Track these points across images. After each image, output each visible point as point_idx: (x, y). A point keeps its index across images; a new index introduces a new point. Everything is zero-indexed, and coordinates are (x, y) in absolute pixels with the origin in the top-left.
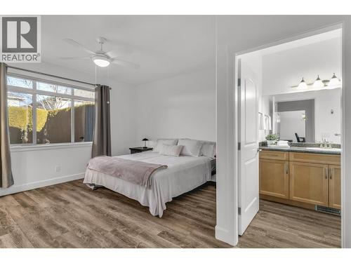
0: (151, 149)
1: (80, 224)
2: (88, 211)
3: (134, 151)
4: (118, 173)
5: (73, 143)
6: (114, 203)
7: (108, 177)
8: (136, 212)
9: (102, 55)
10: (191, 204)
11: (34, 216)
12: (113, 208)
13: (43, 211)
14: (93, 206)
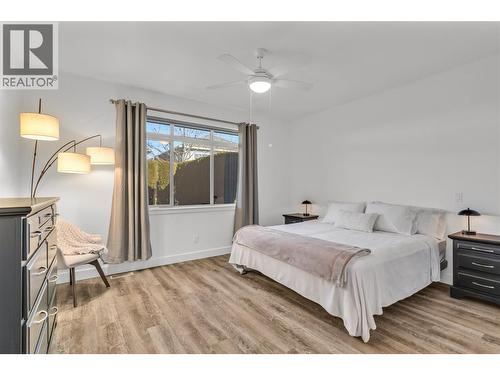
0: (316, 217)
1: (239, 330)
2: (245, 309)
3: (290, 219)
4: (285, 254)
5: (212, 206)
6: (278, 301)
7: (266, 259)
8: (318, 323)
9: (262, 74)
10: (414, 324)
11: (179, 304)
12: (278, 309)
13: (187, 298)
14: (249, 300)
